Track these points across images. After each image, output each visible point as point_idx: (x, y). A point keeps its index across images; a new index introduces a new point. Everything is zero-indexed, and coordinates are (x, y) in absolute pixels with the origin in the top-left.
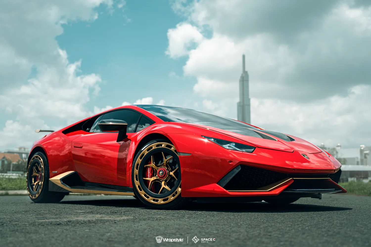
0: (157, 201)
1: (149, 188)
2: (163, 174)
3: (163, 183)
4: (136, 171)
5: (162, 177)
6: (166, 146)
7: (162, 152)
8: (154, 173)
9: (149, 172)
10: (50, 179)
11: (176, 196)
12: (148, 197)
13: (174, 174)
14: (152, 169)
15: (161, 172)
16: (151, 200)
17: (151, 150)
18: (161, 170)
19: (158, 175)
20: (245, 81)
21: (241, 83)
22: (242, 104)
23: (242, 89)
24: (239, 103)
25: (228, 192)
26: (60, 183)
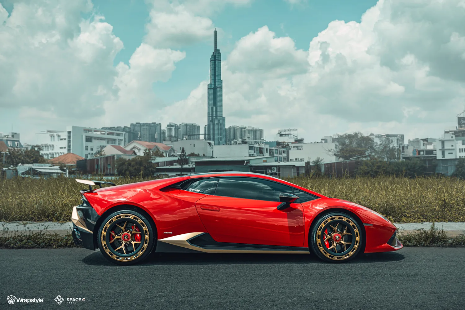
10: (159, 240)
20: (216, 61)
21: (213, 62)
22: (213, 86)
23: (213, 69)
24: (209, 86)
25: (393, 248)
26: (187, 245)
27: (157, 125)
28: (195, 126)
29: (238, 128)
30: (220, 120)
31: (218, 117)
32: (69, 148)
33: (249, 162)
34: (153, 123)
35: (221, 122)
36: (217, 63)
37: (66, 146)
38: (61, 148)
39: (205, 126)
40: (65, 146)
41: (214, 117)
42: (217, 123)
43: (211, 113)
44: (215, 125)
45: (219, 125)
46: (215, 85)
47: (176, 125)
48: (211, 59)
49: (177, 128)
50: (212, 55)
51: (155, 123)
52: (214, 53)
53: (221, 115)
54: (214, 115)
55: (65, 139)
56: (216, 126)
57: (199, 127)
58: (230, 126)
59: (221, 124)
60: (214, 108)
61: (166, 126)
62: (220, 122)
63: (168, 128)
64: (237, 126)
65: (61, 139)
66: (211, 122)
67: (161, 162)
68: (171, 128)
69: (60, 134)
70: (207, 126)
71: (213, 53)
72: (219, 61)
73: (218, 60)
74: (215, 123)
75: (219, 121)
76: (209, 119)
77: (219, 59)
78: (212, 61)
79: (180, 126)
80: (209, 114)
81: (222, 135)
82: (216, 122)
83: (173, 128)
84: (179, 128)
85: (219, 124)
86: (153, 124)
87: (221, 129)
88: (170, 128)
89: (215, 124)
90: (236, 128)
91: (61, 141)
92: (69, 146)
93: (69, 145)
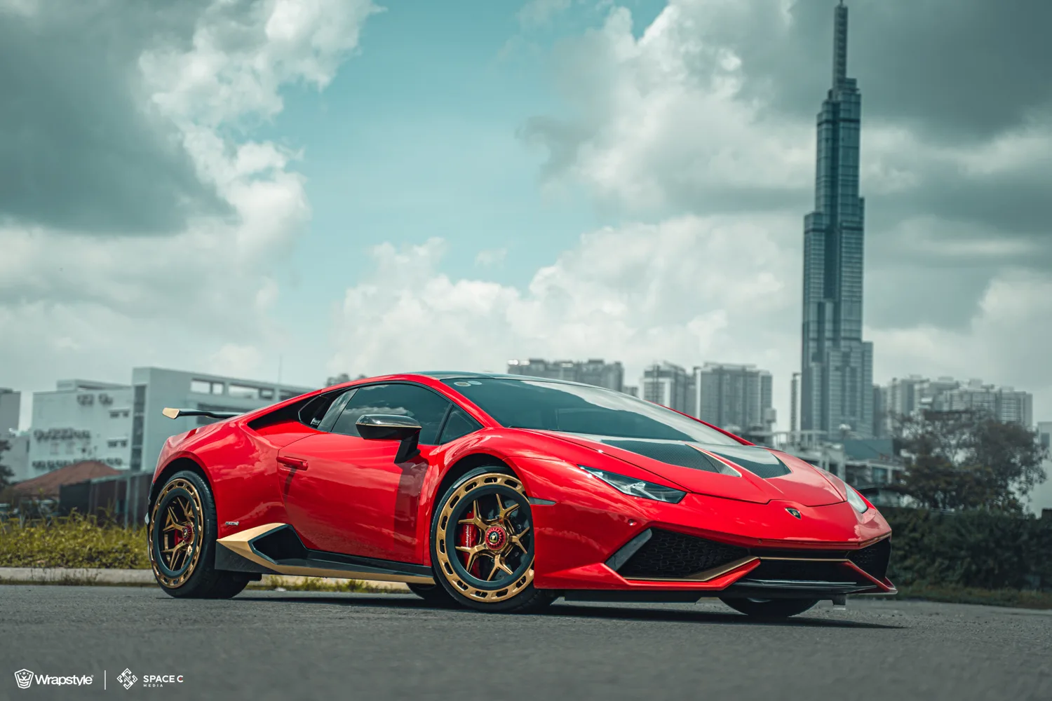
0: (484, 595)
1: (467, 568)
2: (498, 540)
3: (497, 559)
4: (442, 533)
5: (495, 545)
6: (506, 483)
7: (497, 495)
8: (477, 537)
9: (468, 535)
10: (218, 540)
11: (524, 585)
12: (465, 588)
13: (520, 540)
14: (475, 528)
15: (494, 535)
16: (471, 593)
17: (474, 488)
19: (487, 541)
20: (842, 124)
21: (827, 129)
22: (825, 221)
23: (830, 155)
24: (811, 220)
25: (625, 581)
26: (248, 552)
27: (608, 369)
28: (754, 375)
29: (926, 385)
30: (852, 355)
31: (843, 343)
32: (136, 446)
34: (591, 362)
35: (854, 362)
36: (841, 133)
37: (129, 438)
38: (113, 444)
39: (795, 375)
40: (124, 438)
41: (828, 344)
42: (838, 364)
43: (813, 327)
44: (831, 373)
45: (848, 374)
46: (833, 216)
47: (680, 372)
48: (820, 115)
49: (682, 382)
50: (827, 103)
51: (601, 362)
52: (834, 94)
53: (854, 335)
54: (828, 334)
55: (126, 414)
56: (833, 376)
57: (767, 380)
58: (894, 380)
59: (853, 370)
60: (829, 307)
61: (642, 374)
62: (852, 360)
63: (650, 380)
64: (924, 377)
65: (115, 415)
66: (814, 359)
68: (661, 380)
69: (110, 394)
70: (799, 378)
71: (830, 93)
72: (852, 125)
73: (850, 121)
74: (831, 363)
75: (846, 357)
76: (808, 347)
77: (853, 117)
78: (824, 126)
79: (695, 375)
80: (808, 331)
81: (858, 414)
82: (834, 360)
83: (667, 383)
84: (690, 381)
85: (848, 369)
86: (591, 367)
87: (853, 389)
88: (655, 380)
89: (831, 368)
90: (917, 387)
91: (115, 420)
92: (138, 439)
93: (139, 433)
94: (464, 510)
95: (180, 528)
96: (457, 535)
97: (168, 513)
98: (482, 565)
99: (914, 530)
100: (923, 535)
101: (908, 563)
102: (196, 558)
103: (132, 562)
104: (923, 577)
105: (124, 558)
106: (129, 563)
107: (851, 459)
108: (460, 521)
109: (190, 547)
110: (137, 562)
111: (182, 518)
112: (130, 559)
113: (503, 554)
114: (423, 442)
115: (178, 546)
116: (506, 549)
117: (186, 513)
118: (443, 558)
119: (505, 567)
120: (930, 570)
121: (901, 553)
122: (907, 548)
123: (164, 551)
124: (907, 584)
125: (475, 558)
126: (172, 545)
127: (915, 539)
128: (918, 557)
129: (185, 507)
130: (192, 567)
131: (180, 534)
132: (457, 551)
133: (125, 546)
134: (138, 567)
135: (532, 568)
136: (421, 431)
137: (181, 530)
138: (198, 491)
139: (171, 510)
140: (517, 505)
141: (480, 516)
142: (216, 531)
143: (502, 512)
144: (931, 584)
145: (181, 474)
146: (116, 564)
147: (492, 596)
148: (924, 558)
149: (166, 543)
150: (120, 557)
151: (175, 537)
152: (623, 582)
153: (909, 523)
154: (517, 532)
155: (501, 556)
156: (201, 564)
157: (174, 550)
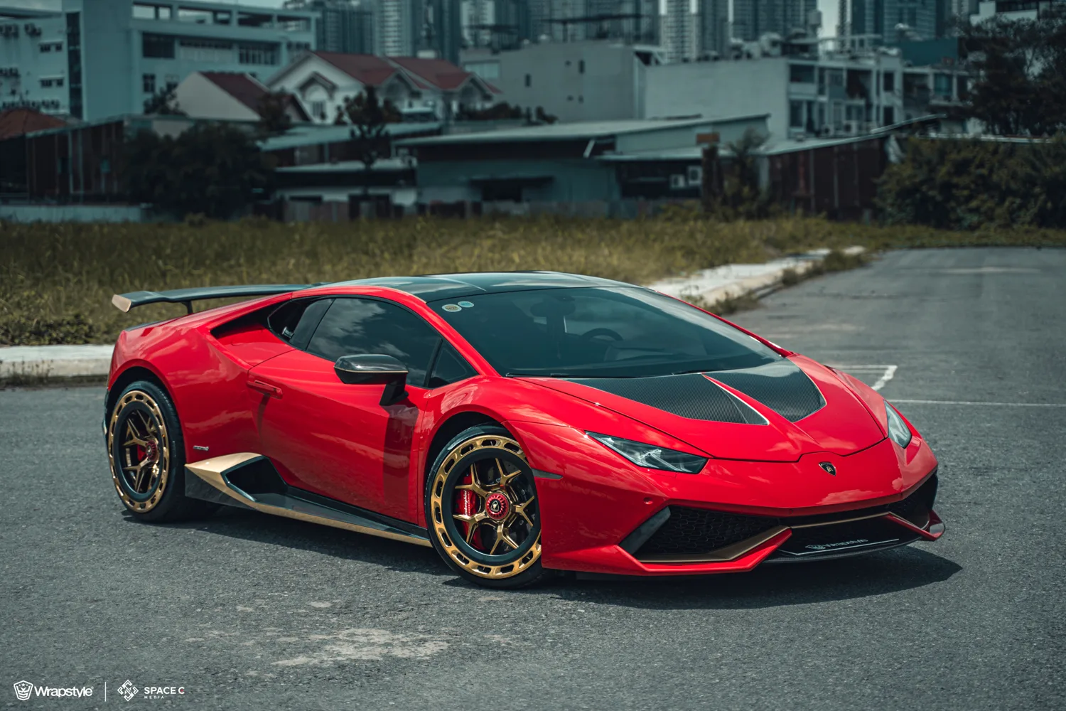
0: (488, 570)
1: (467, 540)
2: (500, 509)
3: (500, 529)
4: (436, 500)
5: (497, 516)
6: (506, 446)
7: (497, 459)
8: (477, 504)
9: (466, 501)
10: (187, 465)
11: (531, 562)
12: (467, 562)
13: (524, 510)
14: (473, 494)
15: (496, 503)
16: (472, 566)
17: (471, 451)
18: (495, 500)
25: (642, 566)
26: (222, 485)
32: (74, 86)
33: (611, 147)
37: (65, 76)
38: (47, 83)
40: (59, 76)
55: (59, 47)
65: (45, 48)
67: (303, 148)
69: (38, 23)
91: (47, 55)
92: (75, 77)
93: (75, 71)
94: (460, 475)
95: (143, 443)
96: (454, 503)
97: (127, 426)
98: (483, 537)
99: (981, 165)
100: (991, 171)
101: (974, 204)
102: (164, 481)
103: (87, 335)
104: (991, 219)
105: (77, 331)
106: (84, 337)
107: (909, 66)
108: (457, 487)
109: (155, 467)
110: (92, 334)
111: (144, 433)
112: (84, 333)
113: (506, 525)
114: (412, 383)
115: (142, 464)
116: (508, 519)
117: (148, 429)
118: (439, 526)
119: (508, 539)
120: (999, 211)
121: (966, 193)
122: (973, 186)
123: (127, 468)
124: (972, 228)
125: (475, 528)
126: (136, 462)
127: (982, 176)
128: (985, 197)
129: (147, 422)
130: (159, 493)
131: (143, 449)
132: (455, 519)
133: (77, 316)
134: (93, 340)
135: (539, 542)
136: (408, 376)
137: (144, 445)
138: (158, 405)
139: (130, 422)
140: (519, 471)
141: (479, 482)
142: (183, 455)
143: (504, 478)
144: (1000, 226)
145: (139, 384)
146: (69, 339)
147: (495, 572)
148: (992, 197)
149: (129, 461)
150: (73, 331)
151: (138, 453)
152: (636, 565)
153: (975, 157)
154: (521, 500)
155: (505, 526)
156: (170, 489)
157: (138, 468)
